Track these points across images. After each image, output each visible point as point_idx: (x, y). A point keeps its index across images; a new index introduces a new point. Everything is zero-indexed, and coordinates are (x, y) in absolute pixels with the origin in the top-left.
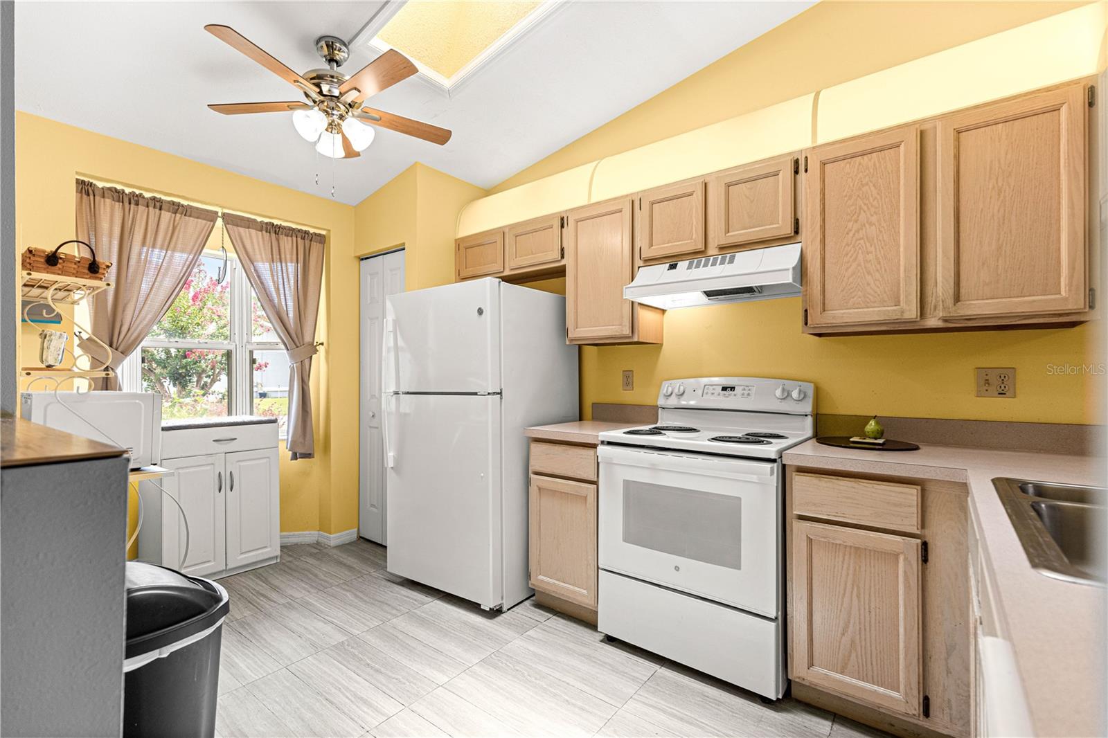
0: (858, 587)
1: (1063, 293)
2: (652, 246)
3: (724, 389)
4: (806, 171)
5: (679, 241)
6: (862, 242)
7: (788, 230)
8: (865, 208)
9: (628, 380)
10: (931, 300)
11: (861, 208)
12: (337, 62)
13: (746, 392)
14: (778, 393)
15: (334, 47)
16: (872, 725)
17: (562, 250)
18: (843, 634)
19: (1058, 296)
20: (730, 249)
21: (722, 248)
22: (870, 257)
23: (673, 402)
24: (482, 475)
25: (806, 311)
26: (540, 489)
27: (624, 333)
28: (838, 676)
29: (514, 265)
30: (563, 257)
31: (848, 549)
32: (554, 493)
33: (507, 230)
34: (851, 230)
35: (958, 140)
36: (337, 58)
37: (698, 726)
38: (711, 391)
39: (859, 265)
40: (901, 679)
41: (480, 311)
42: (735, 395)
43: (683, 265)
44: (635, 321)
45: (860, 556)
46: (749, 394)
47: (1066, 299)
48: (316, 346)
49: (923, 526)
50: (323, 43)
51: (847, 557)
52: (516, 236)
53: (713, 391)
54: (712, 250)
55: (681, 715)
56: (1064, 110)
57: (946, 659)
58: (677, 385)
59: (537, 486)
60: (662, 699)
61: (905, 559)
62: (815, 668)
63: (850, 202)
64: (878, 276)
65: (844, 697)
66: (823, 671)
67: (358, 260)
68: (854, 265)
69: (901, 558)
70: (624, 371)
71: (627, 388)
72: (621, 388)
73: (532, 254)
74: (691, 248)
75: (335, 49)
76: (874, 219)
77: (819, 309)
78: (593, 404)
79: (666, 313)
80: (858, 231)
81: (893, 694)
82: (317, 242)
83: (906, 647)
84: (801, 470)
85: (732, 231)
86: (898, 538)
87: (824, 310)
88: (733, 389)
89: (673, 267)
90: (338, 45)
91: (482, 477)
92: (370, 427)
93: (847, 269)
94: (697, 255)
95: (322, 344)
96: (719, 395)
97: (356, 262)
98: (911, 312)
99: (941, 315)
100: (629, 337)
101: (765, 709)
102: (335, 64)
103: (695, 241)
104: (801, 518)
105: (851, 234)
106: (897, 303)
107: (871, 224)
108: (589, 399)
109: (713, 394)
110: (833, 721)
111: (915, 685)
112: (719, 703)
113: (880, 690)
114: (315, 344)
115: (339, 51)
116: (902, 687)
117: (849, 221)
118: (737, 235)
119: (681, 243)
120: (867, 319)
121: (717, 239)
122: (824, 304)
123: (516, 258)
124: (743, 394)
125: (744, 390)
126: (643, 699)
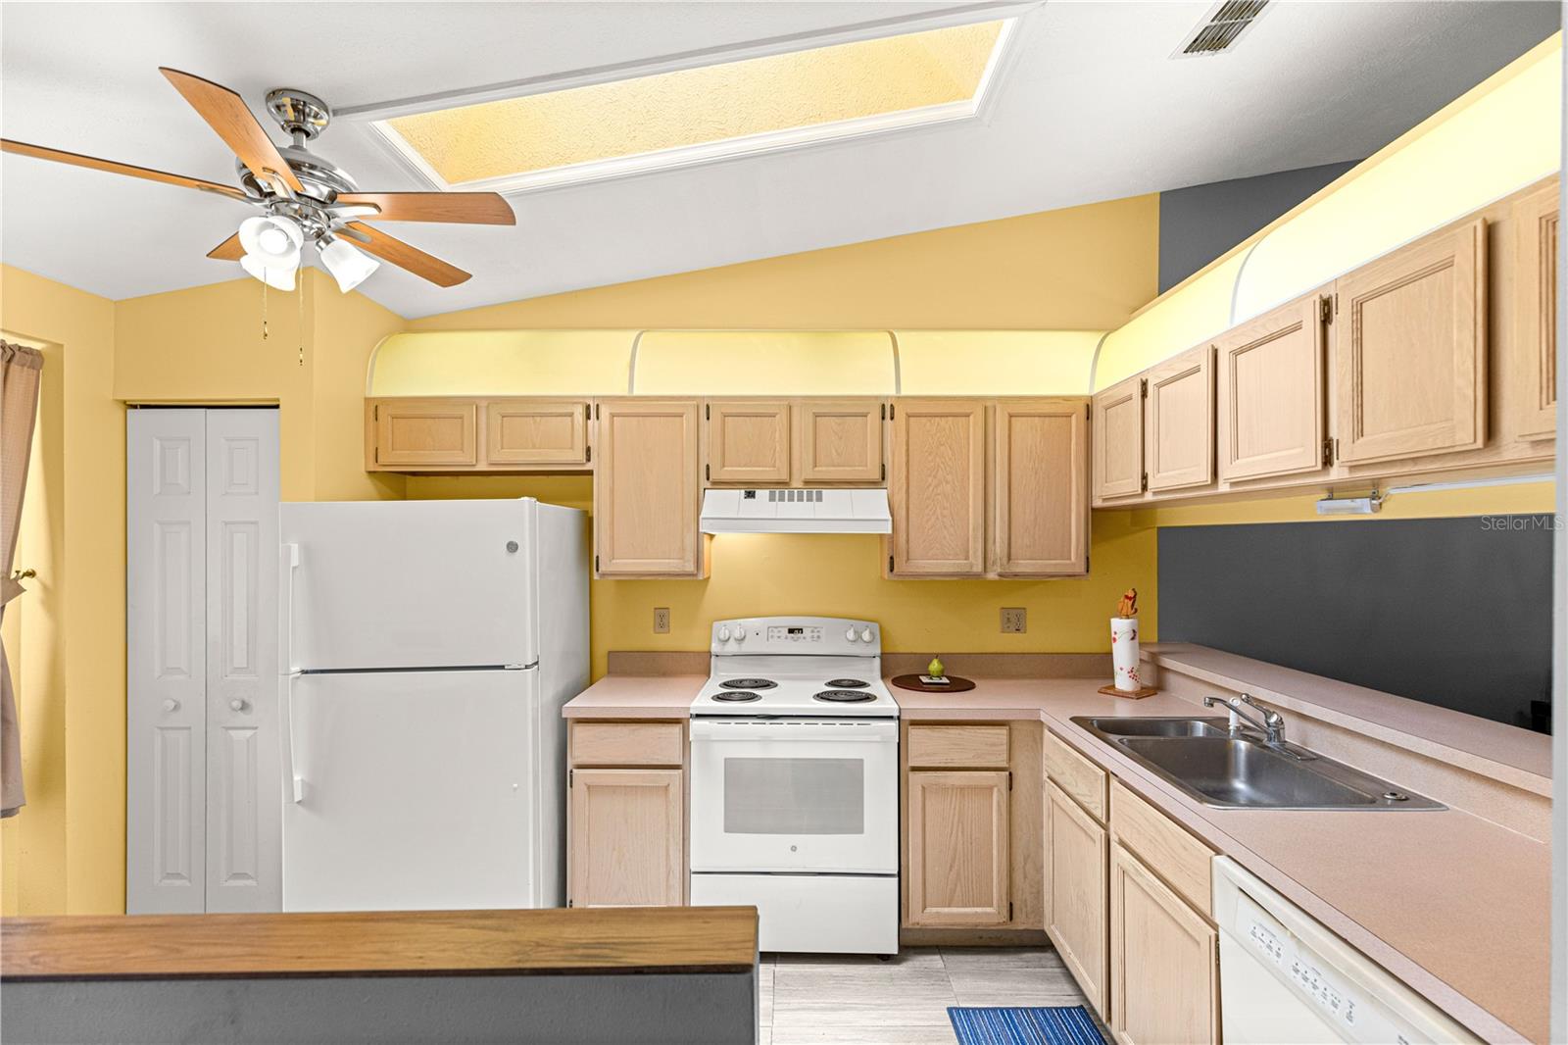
0: (963, 824)
1: (1073, 558)
2: (724, 466)
3: (791, 631)
4: (892, 418)
5: (759, 466)
6: (940, 497)
7: (877, 476)
8: (942, 466)
9: (662, 620)
10: (991, 557)
11: (938, 466)
12: (308, 134)
13: (816, 635)
14: (851, 635)
15: (307, 110)
16: (967, 943)
17: (588, 450)
18: (951, 870)
19: (1068, 562)
20: (817, 485)
21: (807, 483)
22: (945, 512)
23: (732, 647)
24: (515, 785)
25: (892, 558)
26: (589, 787)
27: (687, 570)
28: (946, 910)
29: (496, 457)
30: (588, 460)
31: (955, 791)
32: (613, 789)
33: (484, 404)
34: (930, 485)
35: (1010, 422)
36: (309, 127)
37: (851, 1009)
38: (776, 634)
39: (937, 518)
40: (995, 895)
41: (512, 547)
42: (804, 638)
43: (762, 494)
44: (700, 555)
45: (964, 796)
46: (819, 637)
47: (1074, 564)
48: (16, 579)
49: (1010, 759)
50: (287, 101)
51: (954, 799)
52: (503, 417)
53: (779, 635)
54: (796, 483)
55: (829, 1006)
56: (1074, 417)
57: (1024, 868)
58: (736, 627)
59: (586, 784)
60: (803, 998)
61: (999, 790)
62: (928, 910)
63: (930, 458)
64: (952, 530)
65: (950, 927)
66: (934, 910)
67: (123, 406)
68: (933, 520)
69: (995, 789)
70: (656, 609)
71: (661, 630)
72: (652, 632)
73: (534, 447)
74: (774, 477)
75: (309, 115)
76: (949, 478)
77: (905, 558)
78: (609, 652)
79: (715, 539)
80: (936, 487)
81: (989, 910)
82: (23, 365)
83: (999, 867)
84: (915, 723)
85: (820, 466)
86: (993, 774)
87: (908, 559)
88: (800, 630)
89: (750, 495)
90: (315, 108)
91: (515, 789)
92: (162, 729)
93: (927, 521)
94: (779, 486)
95: (31, 574)
96: (786, 638)
97: (118, 413)
98: (978, 568)
99: (999, 570)
100: (693, 575)
101: (888, 966)
102: (305, 137)
103: (778, 470)
104: (914, 769)
105: (931, 489)
106: (967, 558)
107: (947, 482)
108: (603, 647)
109: (779, 637)
110: (940, 953)
111: (1004, 897)
112: (851, 978)
113: (979, 910)
114: (13, 575)
115: (315, 117)
116: (995, 902)
117: (930, 476)
118: (825, 472)
119: (761, 469)
120: (944, 570)
121: (804, 471)
122: (908, 552)
123: (502, 448)
124: (813, 637)
125: (813, 632)
126: (785, 1006)
